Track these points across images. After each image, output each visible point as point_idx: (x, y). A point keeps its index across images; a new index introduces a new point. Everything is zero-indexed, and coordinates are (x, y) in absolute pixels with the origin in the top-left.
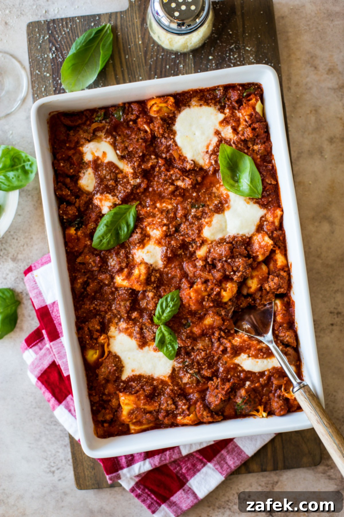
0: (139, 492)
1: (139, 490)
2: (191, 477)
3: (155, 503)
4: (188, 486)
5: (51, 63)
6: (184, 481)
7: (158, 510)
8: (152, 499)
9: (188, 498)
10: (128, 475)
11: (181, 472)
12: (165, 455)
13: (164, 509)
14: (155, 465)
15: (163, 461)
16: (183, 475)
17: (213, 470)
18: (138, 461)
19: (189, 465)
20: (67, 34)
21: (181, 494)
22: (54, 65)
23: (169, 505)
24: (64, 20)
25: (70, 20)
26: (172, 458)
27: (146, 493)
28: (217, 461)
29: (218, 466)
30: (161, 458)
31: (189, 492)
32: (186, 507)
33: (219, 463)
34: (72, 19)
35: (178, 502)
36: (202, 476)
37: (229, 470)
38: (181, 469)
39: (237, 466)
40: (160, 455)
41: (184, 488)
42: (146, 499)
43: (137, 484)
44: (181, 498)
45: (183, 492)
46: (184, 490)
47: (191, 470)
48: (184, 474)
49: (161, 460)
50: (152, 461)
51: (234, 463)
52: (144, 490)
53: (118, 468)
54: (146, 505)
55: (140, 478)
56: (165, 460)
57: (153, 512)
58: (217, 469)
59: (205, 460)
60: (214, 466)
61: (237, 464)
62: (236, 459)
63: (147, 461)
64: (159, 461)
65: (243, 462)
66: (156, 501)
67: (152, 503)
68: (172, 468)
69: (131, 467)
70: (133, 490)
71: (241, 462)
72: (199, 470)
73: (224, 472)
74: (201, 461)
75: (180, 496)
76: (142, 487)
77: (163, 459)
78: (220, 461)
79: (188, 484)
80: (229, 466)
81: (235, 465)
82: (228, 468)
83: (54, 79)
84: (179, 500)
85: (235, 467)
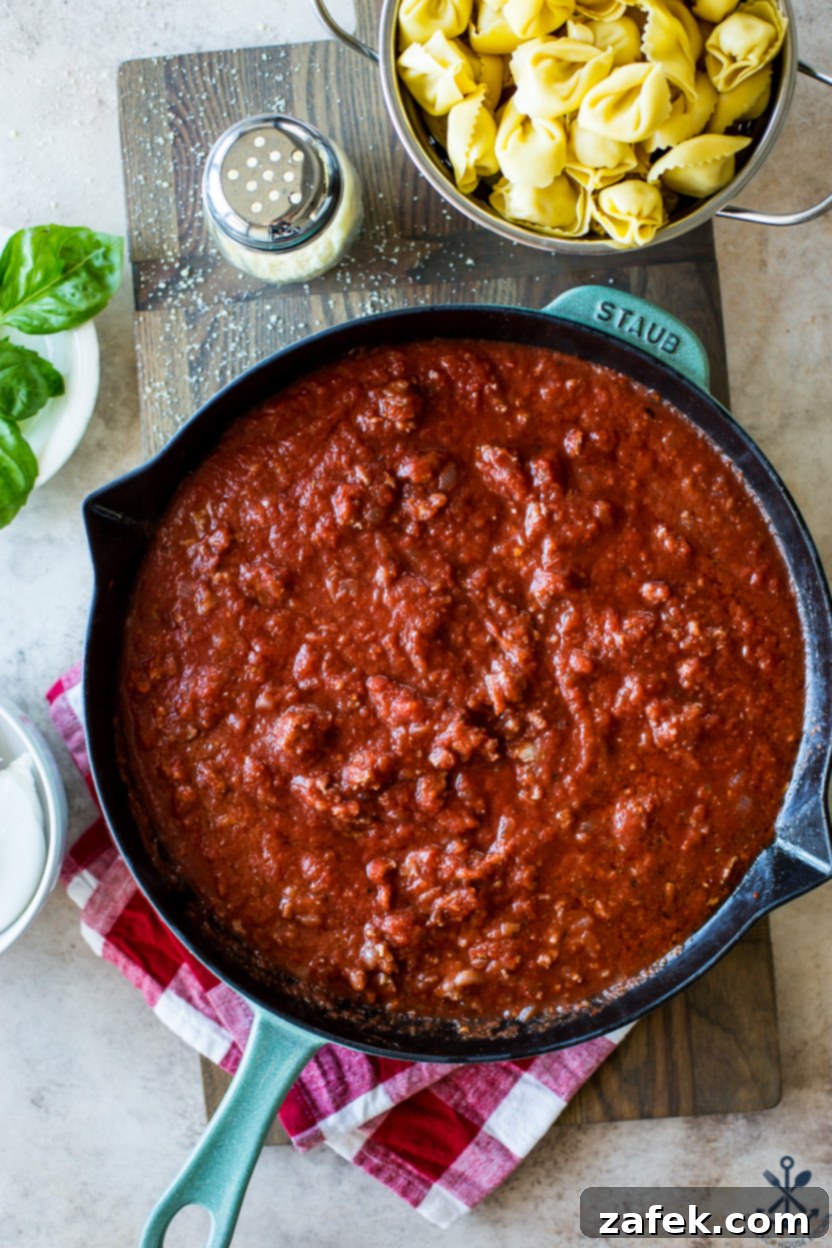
0: (376, 1161)
1: (376, 1156)
2: (490, 1112)
3: (416, 1182)
4: (486, 1134)
5: (174, 158)
6: (476, 1122)
7: (427, 1198)
8: (410, 1173)
9: (491, 1161)
10: (341, 1129)
11: (464, 1104)
12: (420, 1070)
13: (438, 1193)
14: (398, 1095)
15: (416, 1083)
16: (470, 1108)
17: (537, 1086)
18: (358, 1093)
19: (481, 1085)
20: (211, 89)
21: (473, 1153)
22: (181, 162)
23: (450, 1182)
24: (206, 58)
25: (219, 57)
26: (436, 1073)
27: (393, 1162)
28: (544, 1066)
29: (546, 1077)
30: (410, 1078)
31: (491, 1146)
32: (490, 1181)
33: (548, 1069)
34: (224, 56)
35: (469, 1173)
36: (515, 1104)
37: (573, 1083)
38: (464, 1095)
39: (590, 1070)
40: (407, 1071)
41: (477, 1139)
42: (394, 1175)
43: (370, 1146)
44: (474, 1162)
45: (477, 1149)
46: (478, 1144)
47: (487, 1096)
48: (473, 1106)
49: (411, 1084)
50: (391, 1089)
51: (582, 1064)
52: (386, 1155)
53: (315, 1115)
54: (396, 1189)
55: (373, 1131)
56: (421, 1080)
57: (416, 1203)
58: (546, 1083)
59: (515, 1068)
60: (539, 1076)
61: (589, 1066)
62: (585, 1054)
63: (381, 1089)
64: (406, 1085)
65: (602, 1059)
66: (418, 1178)
67: (410, 1183)
68: (442, 1098)
69: (345, 1110)
70: (361, 1160)
71: (597, 1060)
72: (505, 1093)
73: (563, 1089)
74: (507, 1071)
75: (472, 1158)
76: (381, 1149)
77: (415, 1079)
78: (551, 1065)
79: (485, 1128)
80: (572, 1072)
81: (585, 1069)
82: (570, 1079)
83: (179, 196)
84: (471, 1167)
85: (585, 1073)
